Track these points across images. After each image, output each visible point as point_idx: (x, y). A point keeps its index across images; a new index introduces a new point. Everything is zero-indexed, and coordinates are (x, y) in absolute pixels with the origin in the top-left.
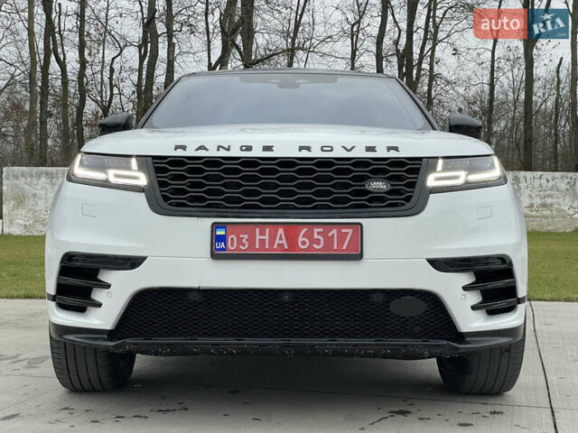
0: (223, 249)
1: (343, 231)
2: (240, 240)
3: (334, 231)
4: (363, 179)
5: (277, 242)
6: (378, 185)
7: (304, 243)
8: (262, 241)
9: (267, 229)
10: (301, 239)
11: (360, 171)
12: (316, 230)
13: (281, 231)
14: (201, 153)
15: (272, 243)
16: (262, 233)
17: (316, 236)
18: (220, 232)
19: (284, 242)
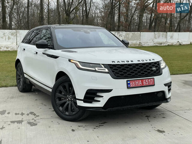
0: (130, 86)
1: (151, 80)
2: (133, 84)
5: (140, 83)
6: (154, 69)
7: (145, 83)
8: (137, 84)
11: (150, 66)
12: (146, 80)
13: (140, 81)
14: (119, 63)
18: (129, 82)
19: (141, 83)
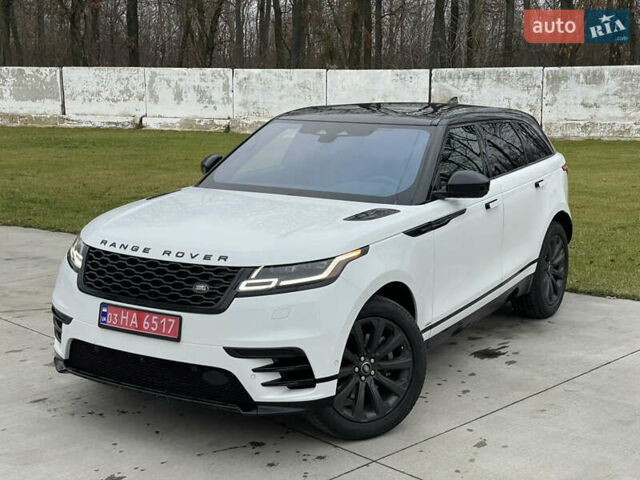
0: (104, 322)
1: (170, 320)
2: (113, 317)
3: (164, 320)
4: (193, 282)
5: (132, 322)
6: (201, 287)
7: (146, 325)
8: (124, 320)
9: (127, 312)
10: (145, 322)
11: (192, 275)
12: (154, 318)
13: (135, 315)
15: (129, 323)
16: (125, 315)
17: (154, 322)
18: (105, 310)
19: (135, 323)
